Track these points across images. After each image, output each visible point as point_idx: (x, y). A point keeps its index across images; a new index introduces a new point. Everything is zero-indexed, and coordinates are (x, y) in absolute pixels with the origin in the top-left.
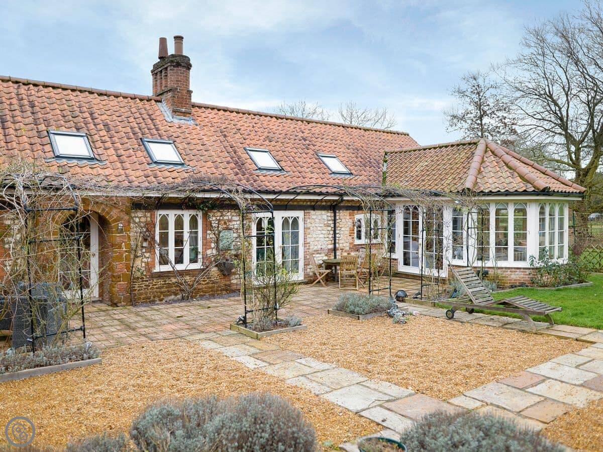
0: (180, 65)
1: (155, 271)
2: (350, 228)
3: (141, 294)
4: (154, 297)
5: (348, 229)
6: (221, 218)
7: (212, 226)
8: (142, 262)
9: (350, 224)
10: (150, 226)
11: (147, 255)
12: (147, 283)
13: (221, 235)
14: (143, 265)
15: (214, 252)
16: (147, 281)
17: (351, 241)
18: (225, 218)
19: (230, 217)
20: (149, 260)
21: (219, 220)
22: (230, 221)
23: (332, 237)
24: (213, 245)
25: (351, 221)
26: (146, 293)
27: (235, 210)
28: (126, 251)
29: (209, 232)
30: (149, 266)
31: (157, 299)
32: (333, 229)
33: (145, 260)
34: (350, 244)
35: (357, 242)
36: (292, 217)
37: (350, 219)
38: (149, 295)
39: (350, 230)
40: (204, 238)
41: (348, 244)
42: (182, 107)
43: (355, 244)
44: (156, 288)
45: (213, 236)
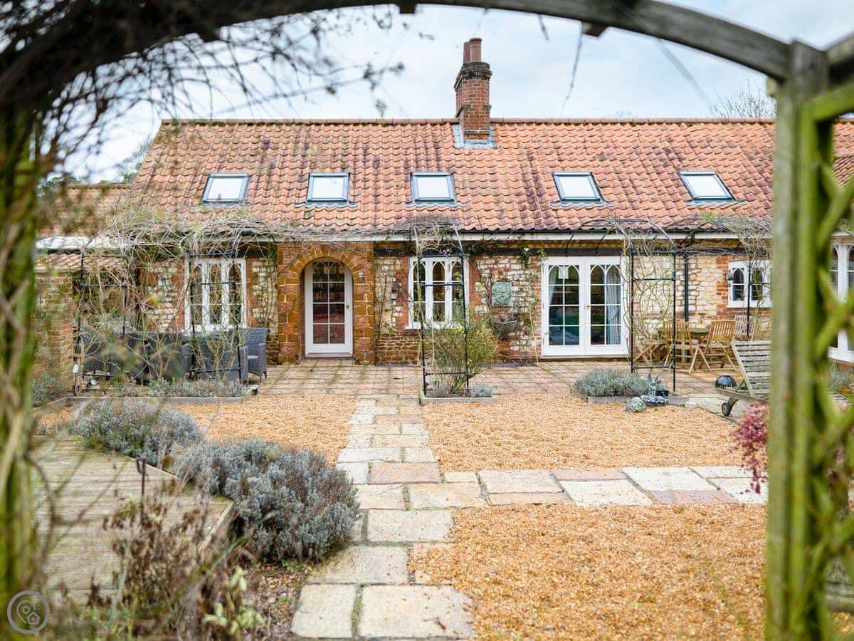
0: (474, 75)
1: (407, 328)
2: (718, 282)
3: (391, 353)
4: (407, 358)
5: (714, 284)
6: (495, 266)
7: (481, 276)
8: (392, 316)
9: (718, 275)
10: (402, 276)
11: (398, 309)
12: (399, 342)
13: (493, 288)
14: (394, 320)
15: (486, 309)
16: (398, 339)
17: (721, 302)
18: (500, 266)
19: (508, 266)
20: (401, 314)
21: (491, 270)
22: (507, 270)
23: (682, 295)
24: (483, 300)
25: (720, 271)
26: (397, 353)
27: (515, 255)
28: (369, 303)
29: (477, 284)
30: (401, 322)
31: (409, 361)
32: (683, 283)
33: (396, 314)
34: (719, 306)
35: (733, 304)
36: (608, 266)
37: (720, 267)
38: (400, 355)
39: (718, 286)
40: (472, 291)
41: (714, 307)
42: (477, 127)
43: (729, 307)
44: (410, 348)
45: (484, 289)
